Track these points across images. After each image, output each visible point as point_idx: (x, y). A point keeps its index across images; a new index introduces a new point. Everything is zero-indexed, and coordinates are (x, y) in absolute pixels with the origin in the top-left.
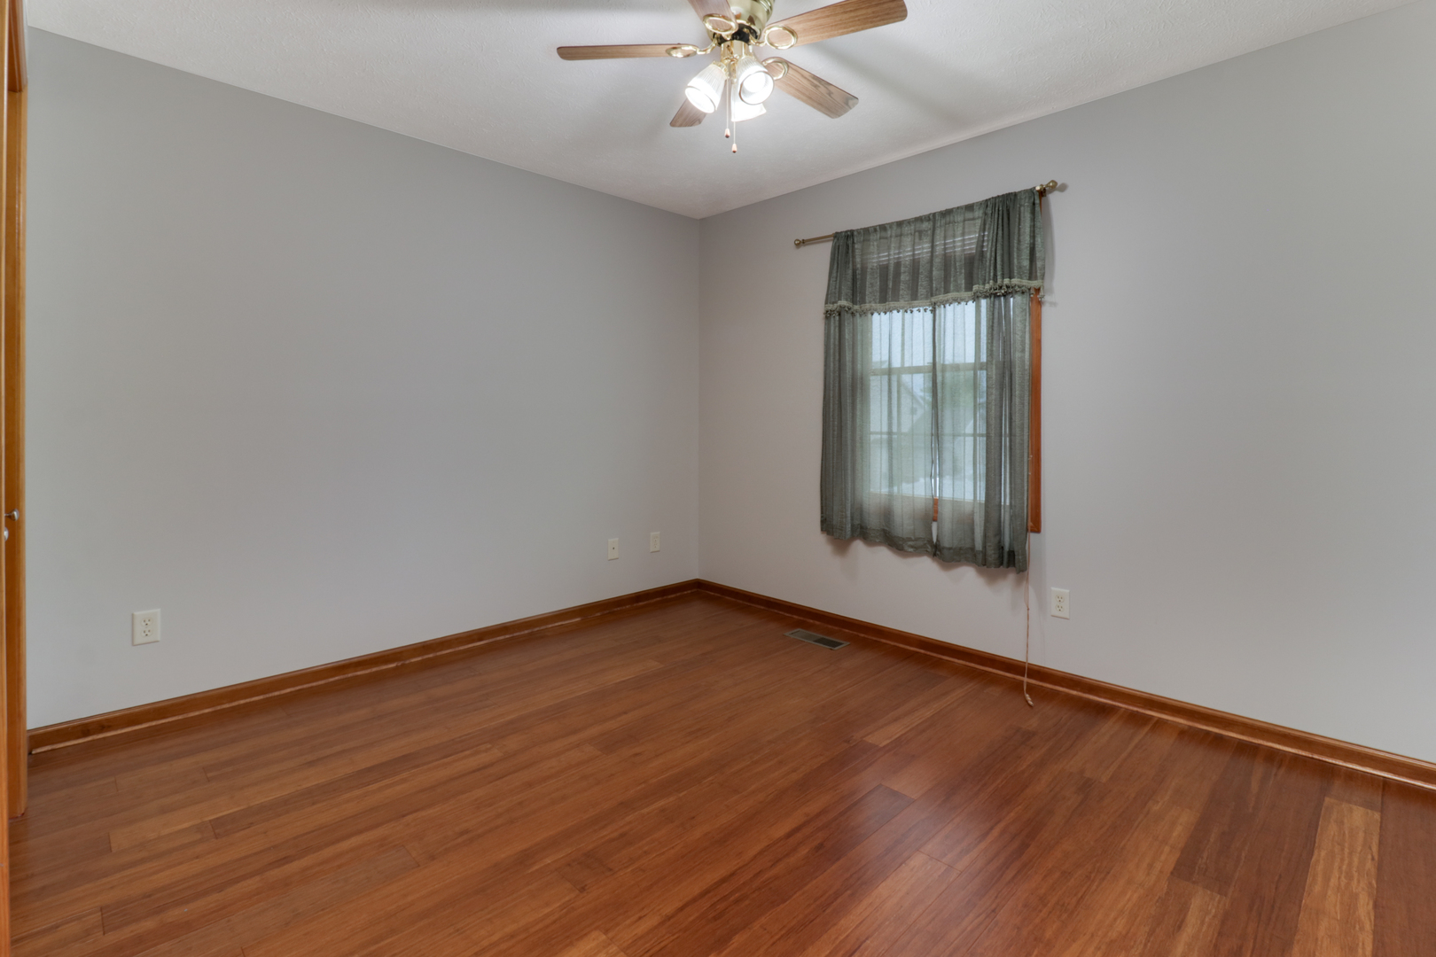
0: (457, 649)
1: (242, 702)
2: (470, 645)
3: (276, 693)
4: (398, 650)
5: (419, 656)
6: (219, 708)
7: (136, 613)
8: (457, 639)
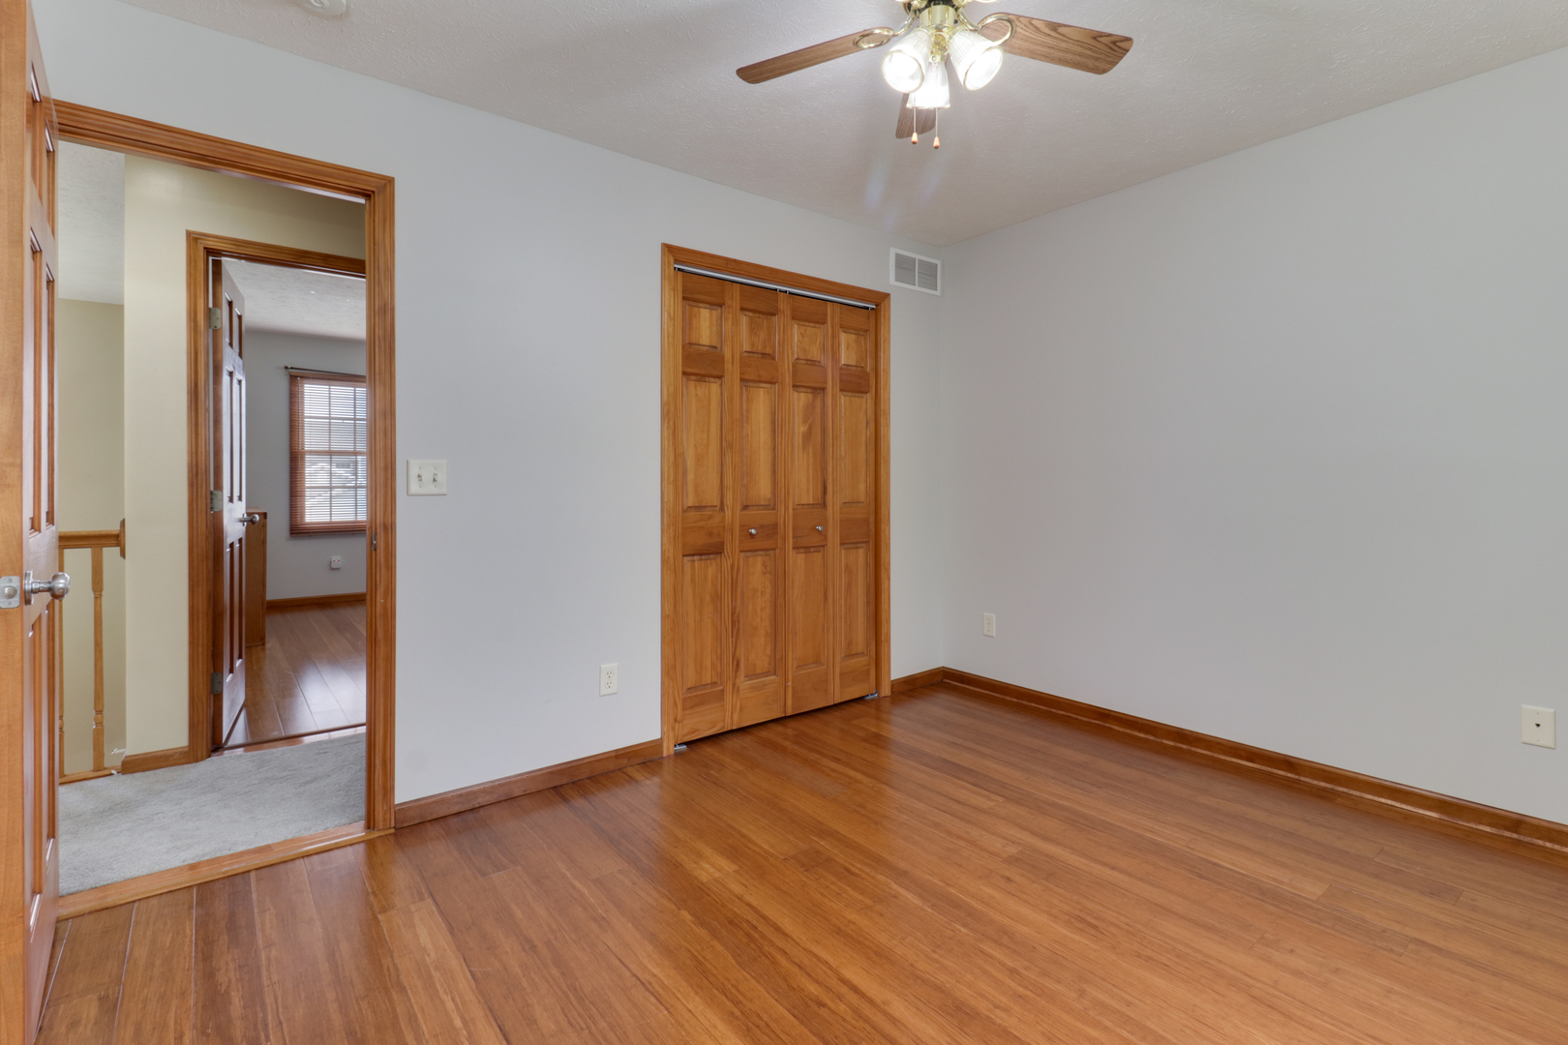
0: (1216, 755)
1: (1034, 705)
2: (1234, 760)
3: (1054, 711)
4: (1152, 724)
5: (1173, 741)
6: (1021, 701)
7: (985, 614)
8: (1218, 744)
